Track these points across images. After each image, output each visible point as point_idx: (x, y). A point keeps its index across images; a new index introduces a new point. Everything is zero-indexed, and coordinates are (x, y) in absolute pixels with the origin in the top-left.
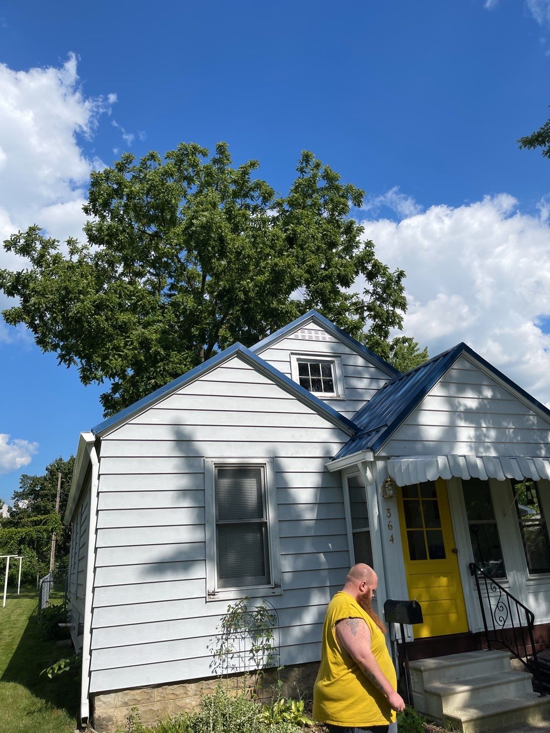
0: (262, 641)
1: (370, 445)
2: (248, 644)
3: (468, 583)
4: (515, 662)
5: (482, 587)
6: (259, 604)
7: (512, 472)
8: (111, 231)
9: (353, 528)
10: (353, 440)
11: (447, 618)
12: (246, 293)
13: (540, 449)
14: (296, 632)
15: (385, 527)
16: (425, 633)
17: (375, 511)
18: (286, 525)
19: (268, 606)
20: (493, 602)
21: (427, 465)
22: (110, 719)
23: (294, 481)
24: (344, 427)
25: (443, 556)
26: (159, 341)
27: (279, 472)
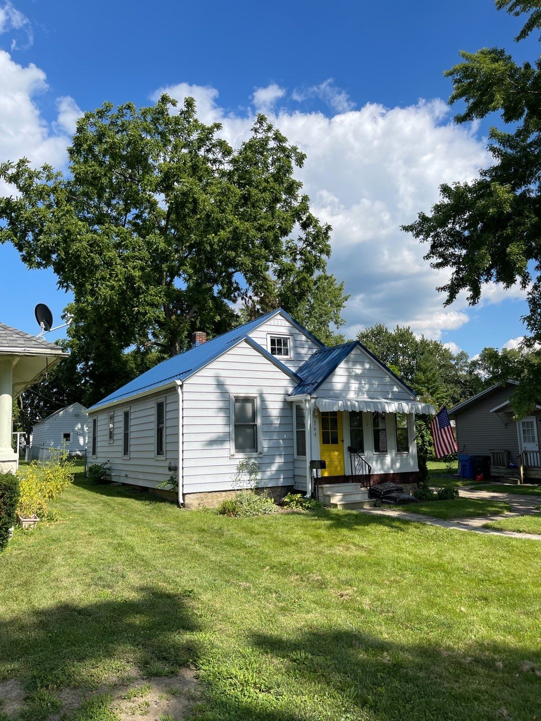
0: (253, 476)
1: (309, 391)
2: (247, 477)
3: (347, 454)
4: (363, 489)
5: (353, 457)
6: (253, 460)
7: (370, 408)
8: (96, 175)
9: (297, 428)
10: (299, 386)
11: (336, 469)
12: (211, 245)
13: (389, 394)
14: (268, 474)
15: (312, 429)
16: (326, 474)
17: (308, 421)
18: (265, 426)
19: (256, 462)
20: (356, 463)
21: (334, 404)
22: (191, 504)
23: (270, 405)
24: (295, 379)
25: (337, 443)
26: (141, 278)
27: (263, 401)
